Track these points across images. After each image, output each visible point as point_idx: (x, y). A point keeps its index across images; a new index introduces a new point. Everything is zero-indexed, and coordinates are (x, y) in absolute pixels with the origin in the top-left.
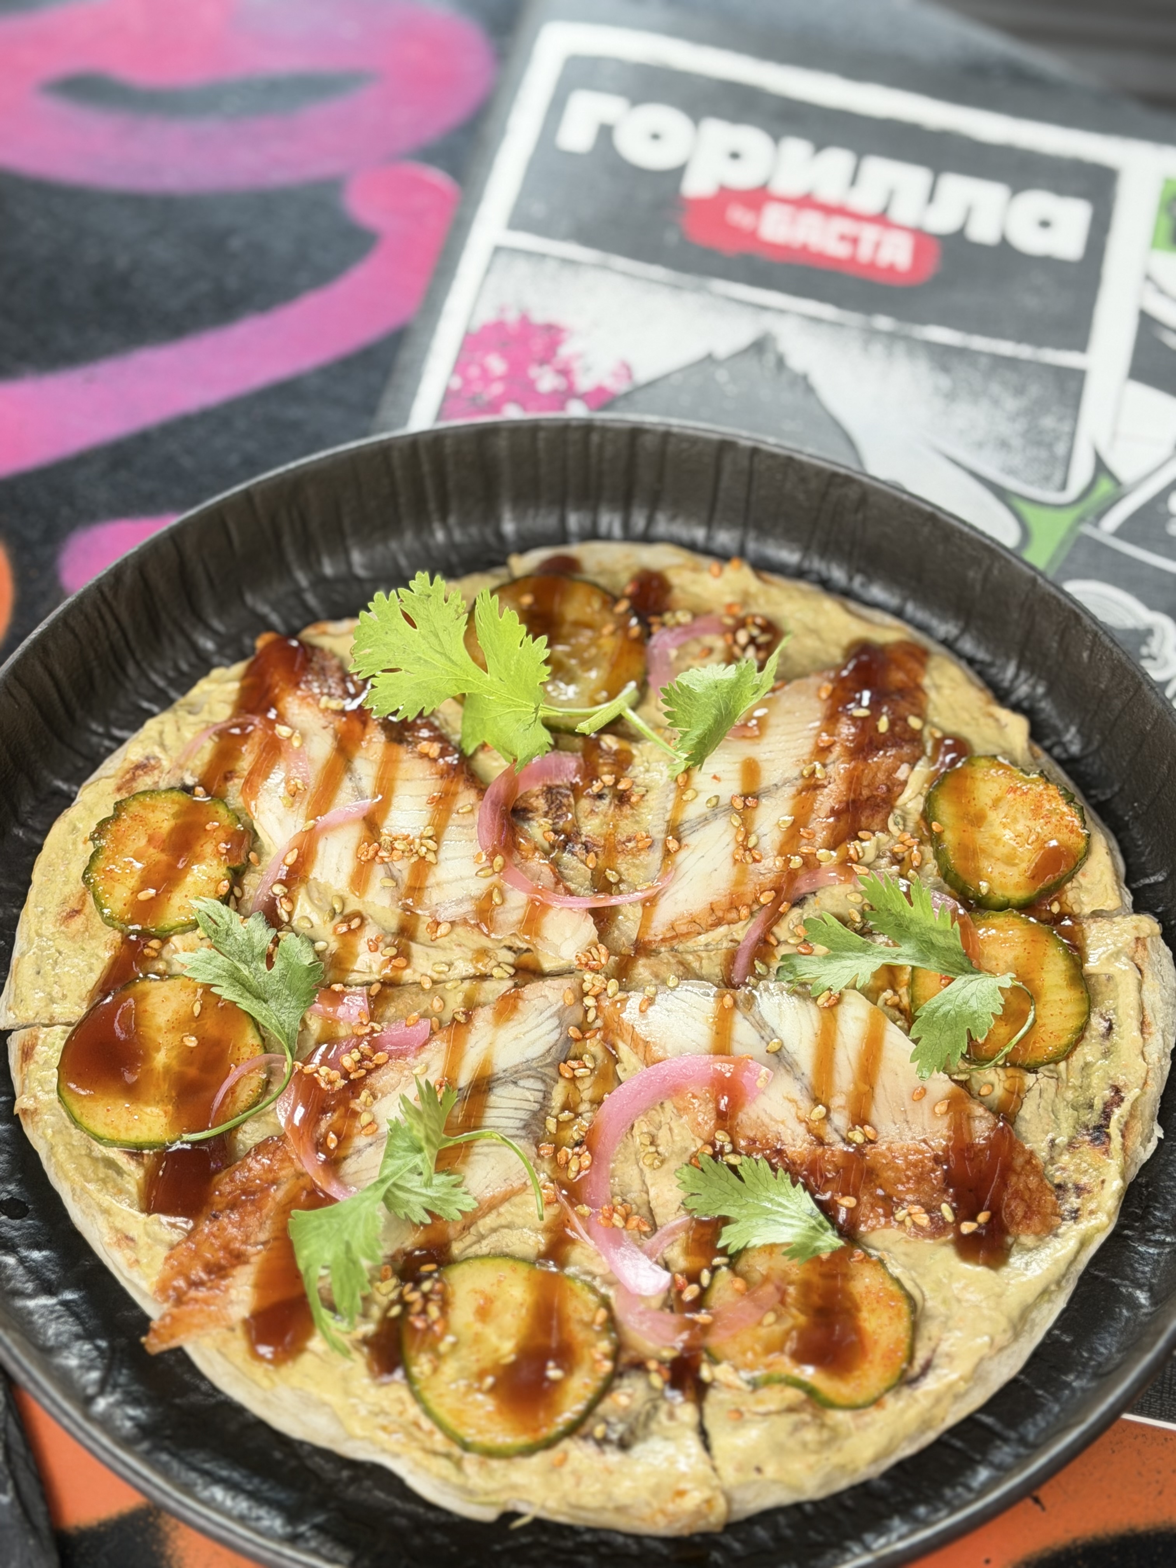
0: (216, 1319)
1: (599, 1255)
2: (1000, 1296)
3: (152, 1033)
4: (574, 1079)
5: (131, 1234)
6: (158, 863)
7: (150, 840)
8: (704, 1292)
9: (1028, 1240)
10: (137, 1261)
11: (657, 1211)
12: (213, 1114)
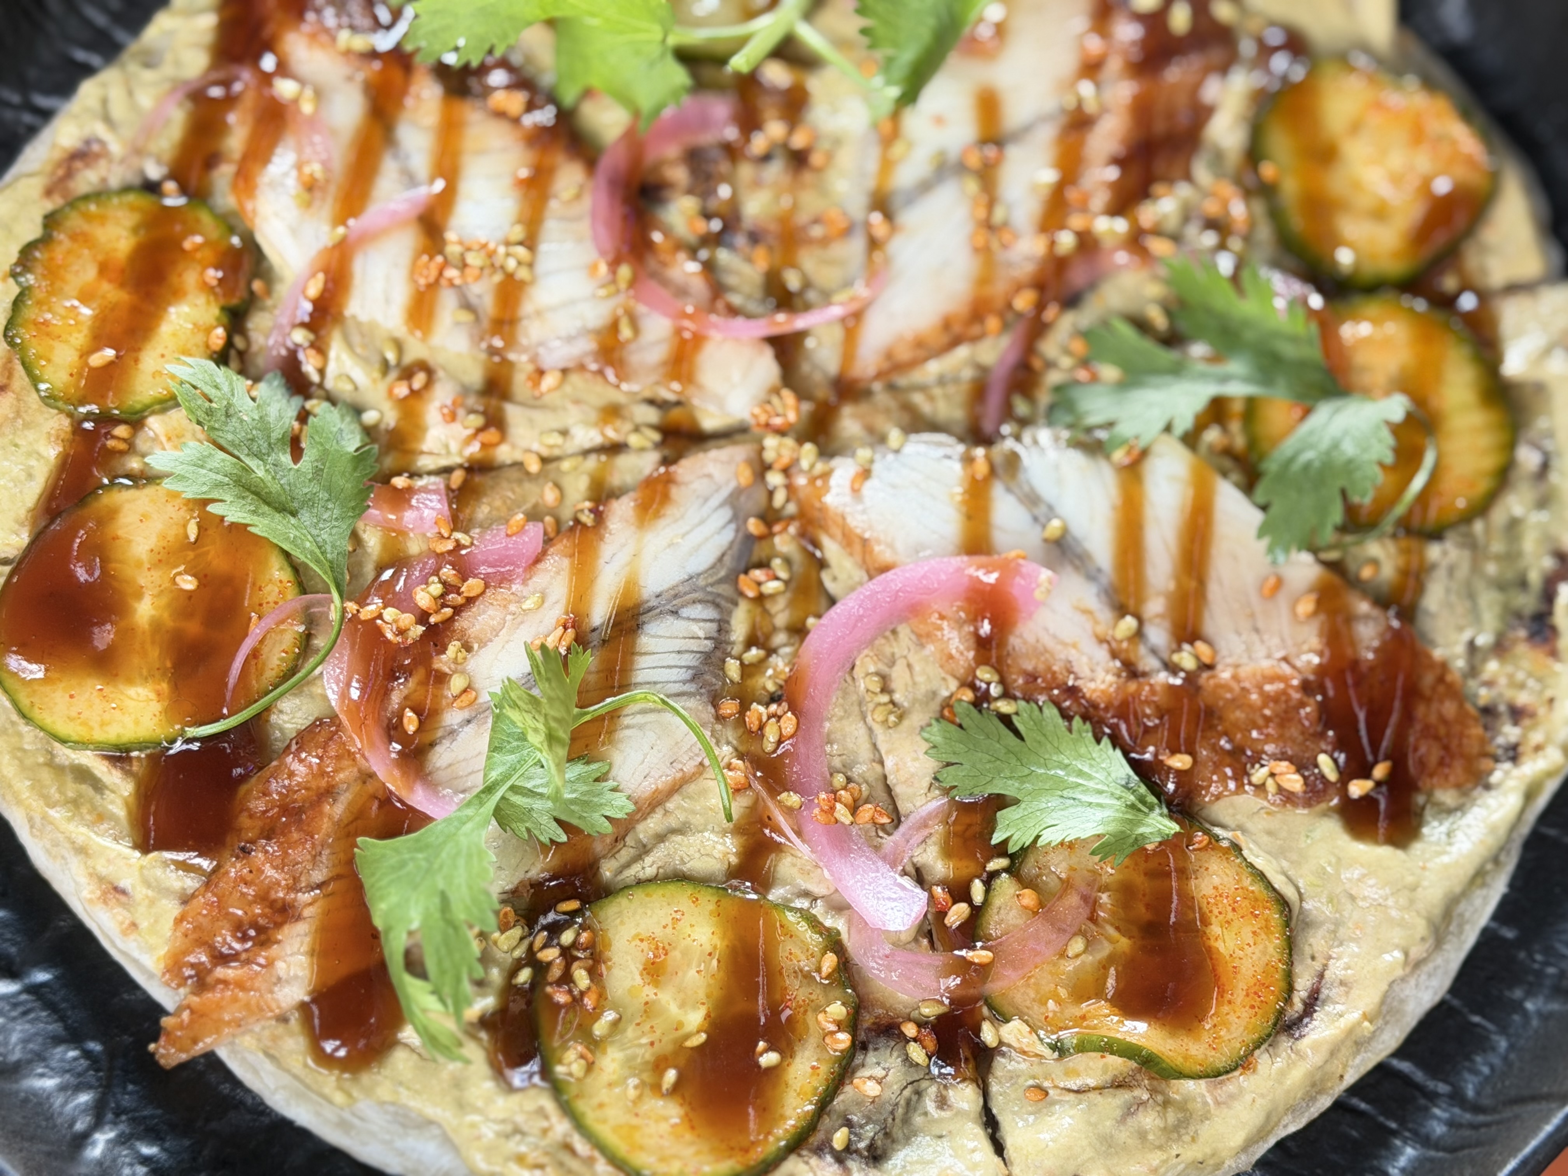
0: (257, 1011)
1: (817, 866)
2: (1413, 888)
3: (128, 571)
4: (761, 599)
5: (123, 884)
6: (114, 307)
7: (104, 269)
8: (977, 912)
9: (1447, 797)
10: (134, 925)
11: (898, 790)
12: (228, 695)
